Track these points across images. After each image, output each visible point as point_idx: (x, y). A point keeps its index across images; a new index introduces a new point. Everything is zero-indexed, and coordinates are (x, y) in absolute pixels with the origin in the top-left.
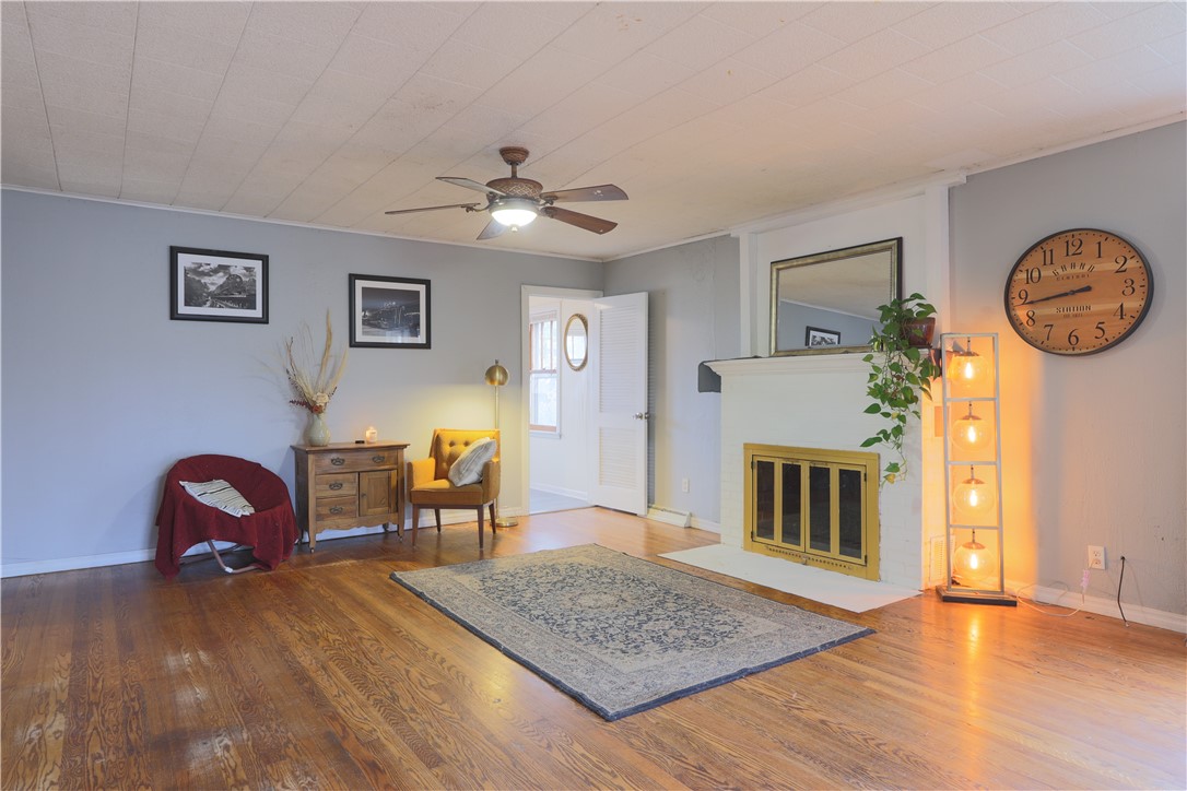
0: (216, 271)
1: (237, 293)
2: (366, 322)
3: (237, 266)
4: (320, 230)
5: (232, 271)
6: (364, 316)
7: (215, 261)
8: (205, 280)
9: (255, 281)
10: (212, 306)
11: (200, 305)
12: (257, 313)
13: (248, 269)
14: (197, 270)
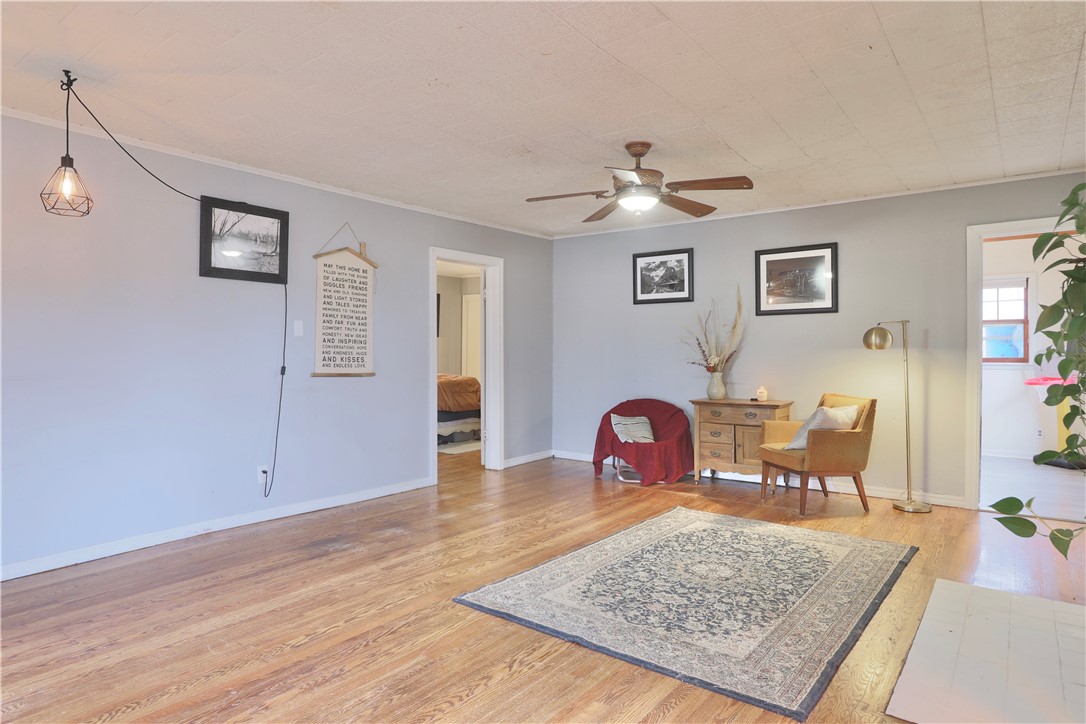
0: (658, 267)
1: (672, 281)
2: (770, 292)
3: (672, 260)
4: (732, 219)
5: (669, 265)
6: (769, 287)
7: (658, 259)
8: (653, 274)
9: (683, 270)
10: (657, 292)
11: (649, 293)
12: (685, 294)
13: (679, 261)
14: (647, 269)
